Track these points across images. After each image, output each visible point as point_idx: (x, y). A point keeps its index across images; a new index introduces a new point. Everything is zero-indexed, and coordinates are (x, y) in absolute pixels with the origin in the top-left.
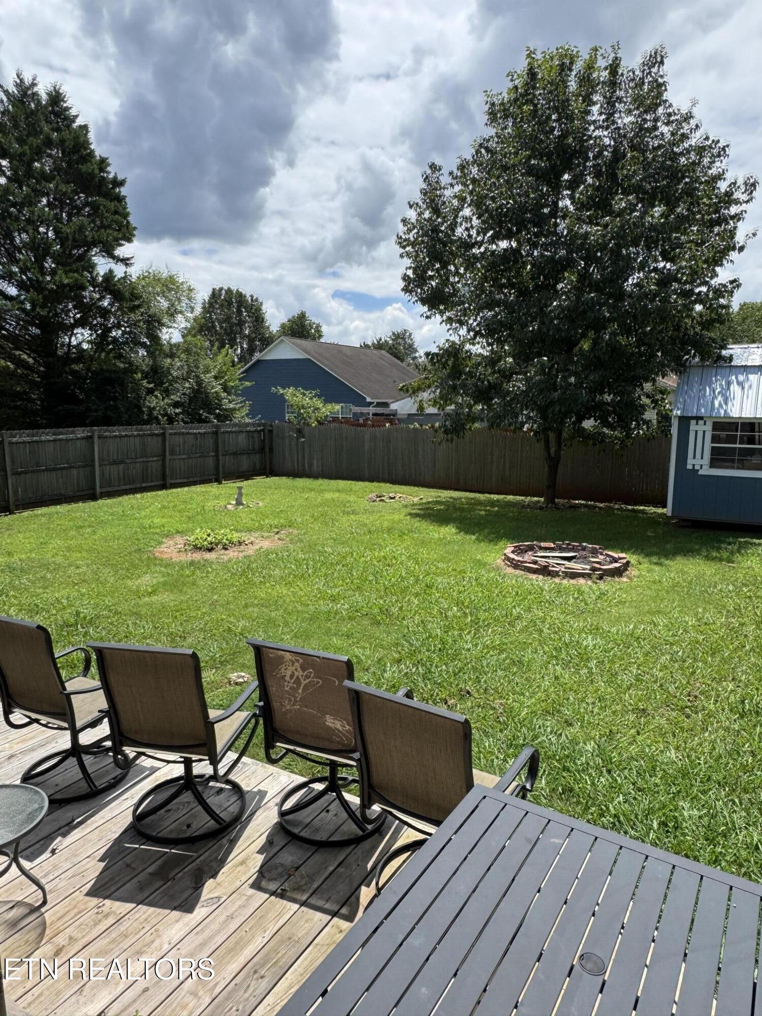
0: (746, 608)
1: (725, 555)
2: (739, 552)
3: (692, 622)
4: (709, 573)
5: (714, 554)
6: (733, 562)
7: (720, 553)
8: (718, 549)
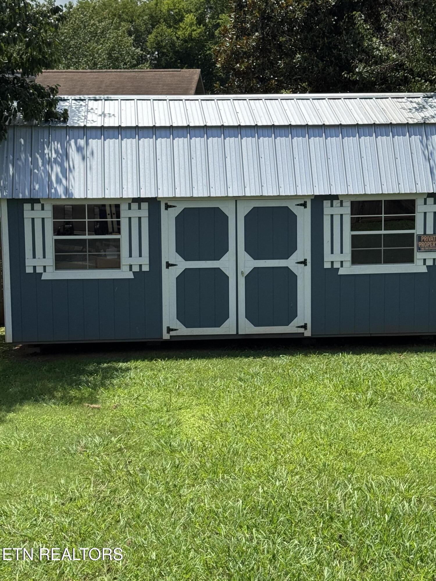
0: (116, 467)
1: (86, 392)
2: (103, 385)
3: (54, 500)
4: (68, 423)
5: (72, 393)
6: (96, 401)
7: (80, 390)
8: (78, 384)
